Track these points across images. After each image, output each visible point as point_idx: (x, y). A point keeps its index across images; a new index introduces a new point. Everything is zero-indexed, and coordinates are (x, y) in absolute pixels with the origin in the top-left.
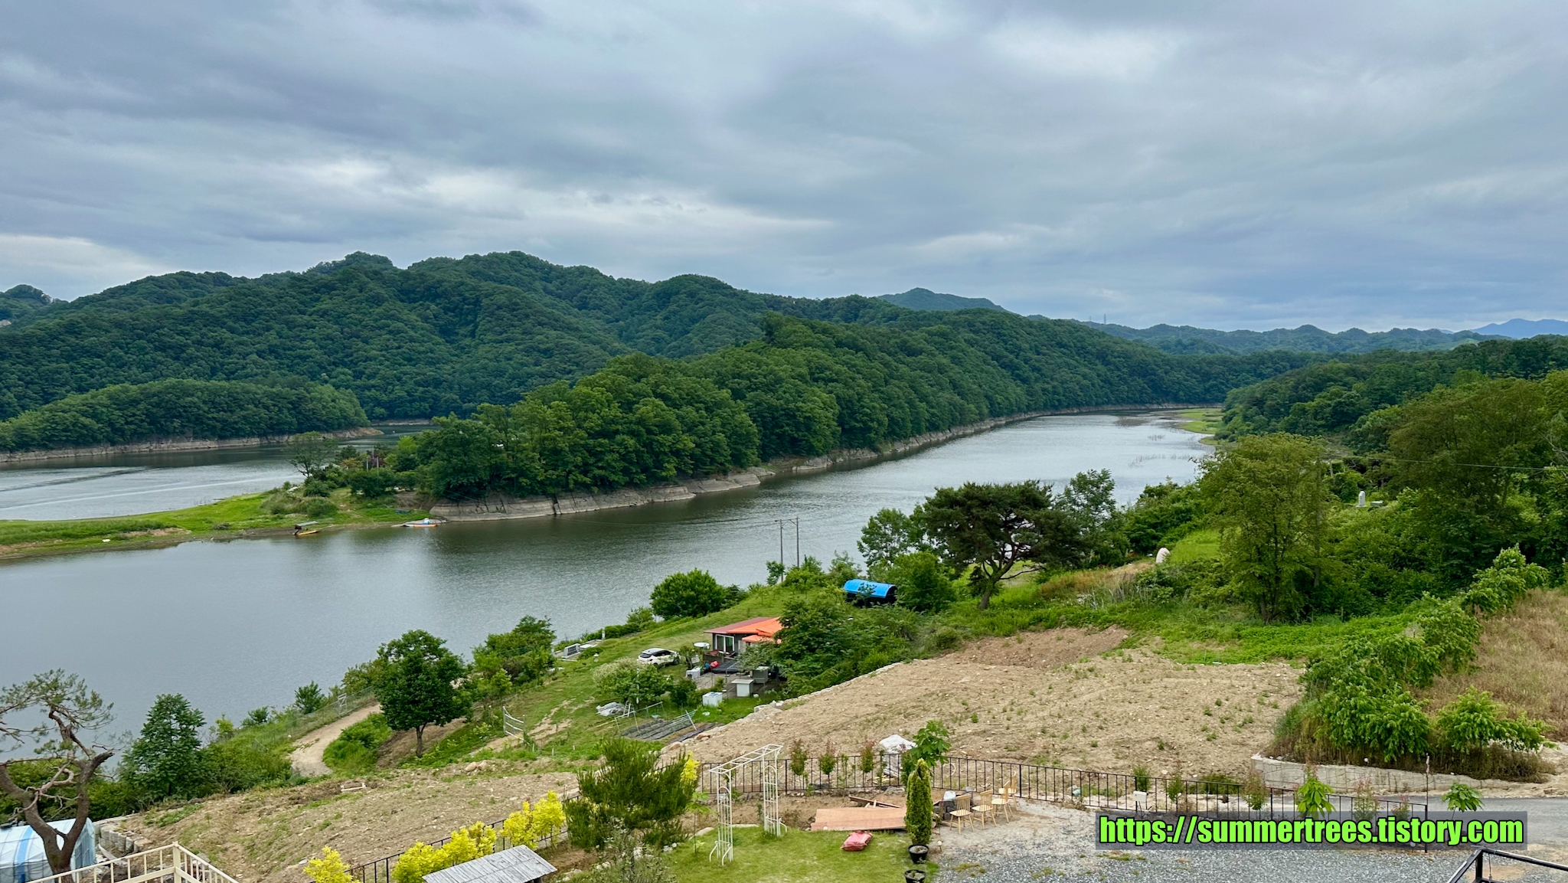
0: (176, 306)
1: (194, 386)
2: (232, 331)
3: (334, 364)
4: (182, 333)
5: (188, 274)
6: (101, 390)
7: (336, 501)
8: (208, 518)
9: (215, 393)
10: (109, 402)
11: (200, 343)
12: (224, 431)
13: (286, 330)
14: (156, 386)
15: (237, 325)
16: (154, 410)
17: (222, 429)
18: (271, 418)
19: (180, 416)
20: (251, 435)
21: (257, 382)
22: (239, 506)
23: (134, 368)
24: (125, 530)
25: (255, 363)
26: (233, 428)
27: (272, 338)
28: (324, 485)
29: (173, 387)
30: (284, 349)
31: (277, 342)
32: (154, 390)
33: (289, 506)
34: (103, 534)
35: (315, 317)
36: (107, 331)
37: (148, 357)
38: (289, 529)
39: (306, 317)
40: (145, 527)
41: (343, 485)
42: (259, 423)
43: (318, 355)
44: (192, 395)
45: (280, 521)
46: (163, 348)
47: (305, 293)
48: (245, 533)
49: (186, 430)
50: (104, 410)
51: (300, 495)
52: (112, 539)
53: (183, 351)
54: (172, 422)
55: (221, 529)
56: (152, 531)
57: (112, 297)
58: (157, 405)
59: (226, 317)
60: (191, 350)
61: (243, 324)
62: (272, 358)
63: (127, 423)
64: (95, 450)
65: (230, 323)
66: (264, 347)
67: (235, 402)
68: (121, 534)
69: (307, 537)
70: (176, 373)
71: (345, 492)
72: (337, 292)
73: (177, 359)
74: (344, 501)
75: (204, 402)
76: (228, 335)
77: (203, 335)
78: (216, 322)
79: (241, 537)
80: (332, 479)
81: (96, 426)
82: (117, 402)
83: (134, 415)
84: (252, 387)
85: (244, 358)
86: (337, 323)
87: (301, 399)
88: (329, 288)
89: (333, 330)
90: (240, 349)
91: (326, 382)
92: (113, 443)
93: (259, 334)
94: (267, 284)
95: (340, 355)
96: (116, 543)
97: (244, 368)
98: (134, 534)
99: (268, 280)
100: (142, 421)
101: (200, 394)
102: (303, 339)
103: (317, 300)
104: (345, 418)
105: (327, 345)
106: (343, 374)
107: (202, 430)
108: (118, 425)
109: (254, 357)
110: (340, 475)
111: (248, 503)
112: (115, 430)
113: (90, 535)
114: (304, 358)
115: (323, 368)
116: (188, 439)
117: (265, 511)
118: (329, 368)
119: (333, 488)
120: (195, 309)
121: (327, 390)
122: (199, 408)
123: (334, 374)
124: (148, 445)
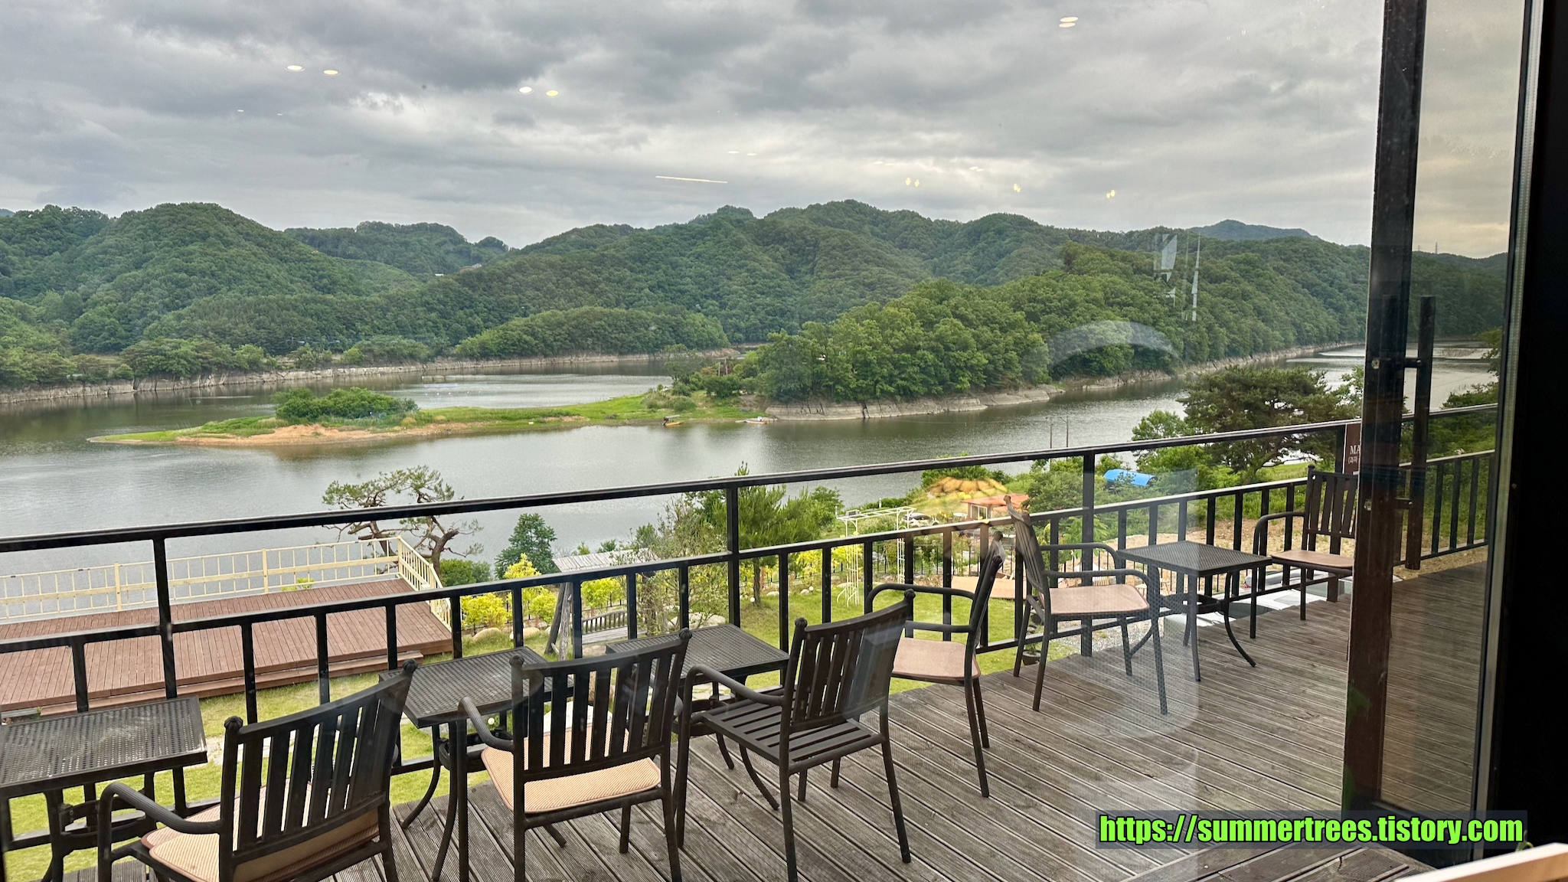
0: (592, 251)
1: (602, 312)
2: (632, 270)
3: (705, 296)
4: (596, 272)
5: (602, 226)
6: (538, 315)
7: (695, 400)
8: (604, 410)
9: (617, 317)
10: (543, 324)
11: (608, 280)
12: (623, 349)
13: (670, 269)
14: (577, 311)
15: (635, 266)
16: (574, 331)
17: (621, 347)
18: (657, 339)
19: (592, 336)
20: (642, 352)
21: (648, 310)
22: (626, 402)
23: (562, 300)
24: (544, 416)
25: (647, 296)
26: (629, 346)
27: (660, 275)
28: (688, 387)
29: (587, 313)
30: (669, 285)
31: (664, 279)
32: (574, 315)
33: (661, 403)
34: (529, 418)
35: (692, 258)
36: (544, 270)
37: (572, 290)
38: (660, 421)
39: (685, 259)
40: (559, 414)
41: (702, 388)
42: (648, 343)
43: (692, 288)
44: (601, 320)
45: (653, 414)
46: (582, 284)
47: (685, 239)
48: (628, 422)
49: (596, 347)
50: (540, 330)
51: (669, 395)
52: (535, 422)
53: (596, 286)
54: (587, 340)
55: (611, 418)
56: (563, 418)
57: (549, 245)
58: (576, 327)
59: (626, 258)
60: (602, 286)
61: (639, 264)
62: (660, 292)
63: (555, 340)
64: (533, 360)
65: (630, 264)
66: (654, 283)
67: (632, 325)
68: (541, 419)
69: (673, 427)
70: (591, 303)
71: (702, 393)
72: (709, 238)
73: (592, 292)
74: (702, 400)
75: (609, 325)
76: (628, 273)
77: (611, 274)
78: (619, 263)
79: (625, 424)
80: (693, 383)
81: (534, 342)
82: (549, 325)
83: (560, 334)
84: (644, 313)
85: (640, 292)
86: (708, 263)
87: (679, 323)
88: (703, 234)
89: (706, 269)
90: (637, 285)
91: (699, 312)
92: (546, 356)
93: (652, 273)
94: (658, 234)
95: (710, 290)
96: (538, 425)
97: (639, 300)
98: (550, 419)
99: (658, 230)
100: (566, 339)
101: (606, 319)
102: (682, 277)
103: (694, 244)
104: (711, 340)
105: (700, 281)
106: (712, 305)
107: (608, 347)
108: (549, 342)
109: (647, 290)
110: (699, 380)
111: (632, 400)
112: (547, 346)
113: (520, 418)
114: (683, 292)
115: (698, 301)
116: (598, 353)
117: (643, 406)
118: (701, 300)
119: (694, 390)
120: (605, 252)
121: (699, 318)
122: (605, 330)
123: (705, 305)
124: (570, 358)
